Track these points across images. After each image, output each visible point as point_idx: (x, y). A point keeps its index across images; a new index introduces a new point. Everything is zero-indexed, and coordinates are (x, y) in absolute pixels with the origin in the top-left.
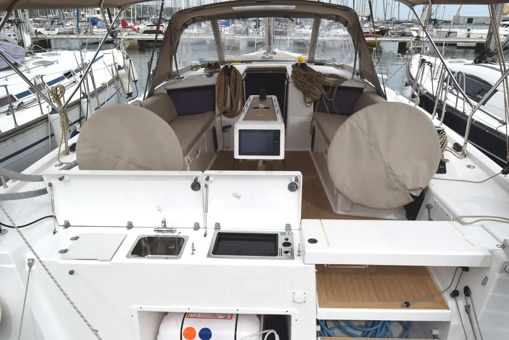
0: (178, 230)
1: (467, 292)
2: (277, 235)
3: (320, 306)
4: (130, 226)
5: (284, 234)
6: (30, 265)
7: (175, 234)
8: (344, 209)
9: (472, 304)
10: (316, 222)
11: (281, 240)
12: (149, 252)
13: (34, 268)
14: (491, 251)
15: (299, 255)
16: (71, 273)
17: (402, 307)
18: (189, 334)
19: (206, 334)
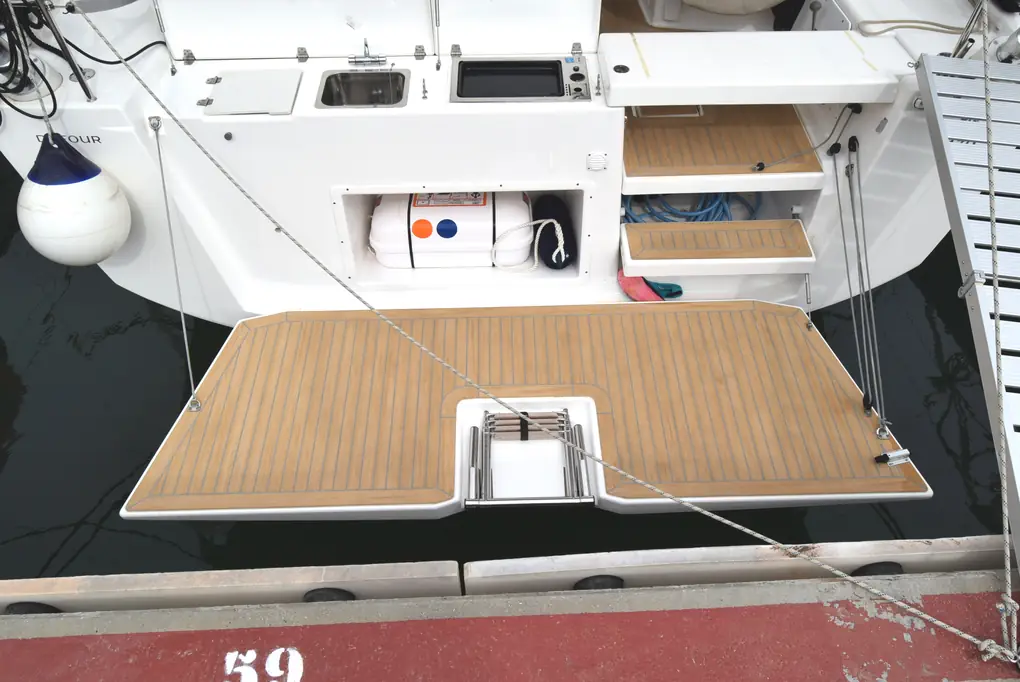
0: (390, 61)
1: (853, 144)
2: (560, 62)
3: (628, 175)
4: (303, 56)
5: (572, 60)
6: (156, 128)
7: (386, 67)
8: (666, 18)
9: (858, 163)
10: (625, 37)
11: (567, 71)
12: (344, 100)
13: (162, 131)
14: (900, 77)
15: (598, 94)
16: (228, 137)
17: (753, 171)
18: (422, 229)
19: (447, 229)
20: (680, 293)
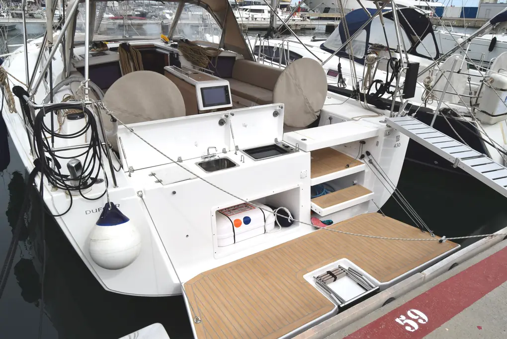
0: (217, 155)
1: (368, 153)
2: (276, 145)
4: (180, 161)
5: (279, 143)
6: (141, 196)
7: (216, 158)
9: (373, 158)
13: (144, 197)
14: (378, 128)
15: (298, 150)
16: (174, 193)
18: (237, 224)
19: (247, 221)
20: (332, 222)
